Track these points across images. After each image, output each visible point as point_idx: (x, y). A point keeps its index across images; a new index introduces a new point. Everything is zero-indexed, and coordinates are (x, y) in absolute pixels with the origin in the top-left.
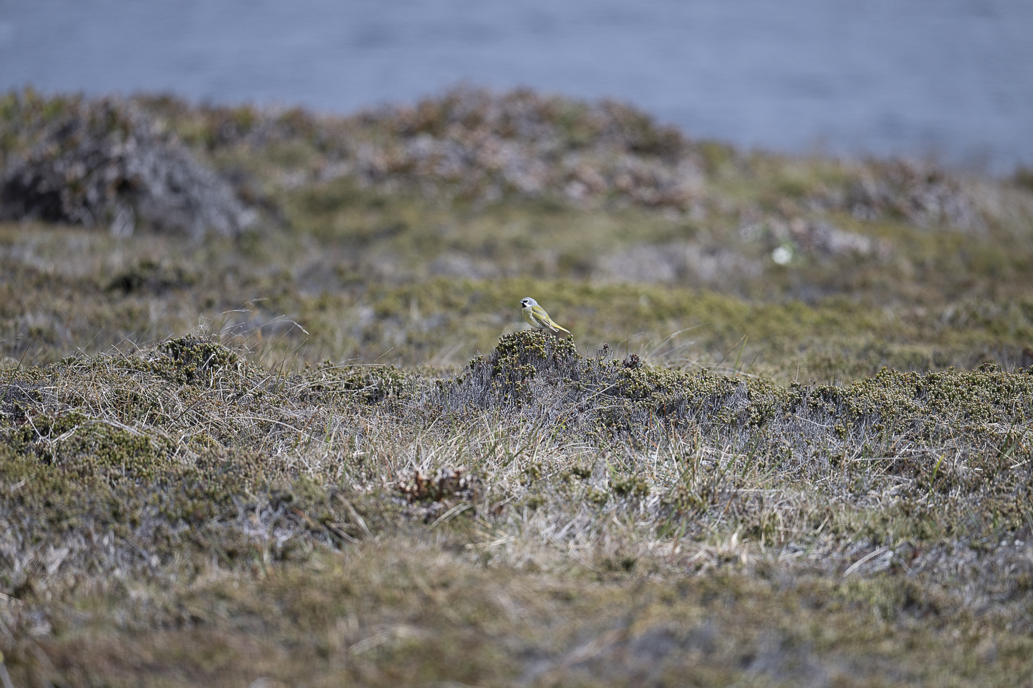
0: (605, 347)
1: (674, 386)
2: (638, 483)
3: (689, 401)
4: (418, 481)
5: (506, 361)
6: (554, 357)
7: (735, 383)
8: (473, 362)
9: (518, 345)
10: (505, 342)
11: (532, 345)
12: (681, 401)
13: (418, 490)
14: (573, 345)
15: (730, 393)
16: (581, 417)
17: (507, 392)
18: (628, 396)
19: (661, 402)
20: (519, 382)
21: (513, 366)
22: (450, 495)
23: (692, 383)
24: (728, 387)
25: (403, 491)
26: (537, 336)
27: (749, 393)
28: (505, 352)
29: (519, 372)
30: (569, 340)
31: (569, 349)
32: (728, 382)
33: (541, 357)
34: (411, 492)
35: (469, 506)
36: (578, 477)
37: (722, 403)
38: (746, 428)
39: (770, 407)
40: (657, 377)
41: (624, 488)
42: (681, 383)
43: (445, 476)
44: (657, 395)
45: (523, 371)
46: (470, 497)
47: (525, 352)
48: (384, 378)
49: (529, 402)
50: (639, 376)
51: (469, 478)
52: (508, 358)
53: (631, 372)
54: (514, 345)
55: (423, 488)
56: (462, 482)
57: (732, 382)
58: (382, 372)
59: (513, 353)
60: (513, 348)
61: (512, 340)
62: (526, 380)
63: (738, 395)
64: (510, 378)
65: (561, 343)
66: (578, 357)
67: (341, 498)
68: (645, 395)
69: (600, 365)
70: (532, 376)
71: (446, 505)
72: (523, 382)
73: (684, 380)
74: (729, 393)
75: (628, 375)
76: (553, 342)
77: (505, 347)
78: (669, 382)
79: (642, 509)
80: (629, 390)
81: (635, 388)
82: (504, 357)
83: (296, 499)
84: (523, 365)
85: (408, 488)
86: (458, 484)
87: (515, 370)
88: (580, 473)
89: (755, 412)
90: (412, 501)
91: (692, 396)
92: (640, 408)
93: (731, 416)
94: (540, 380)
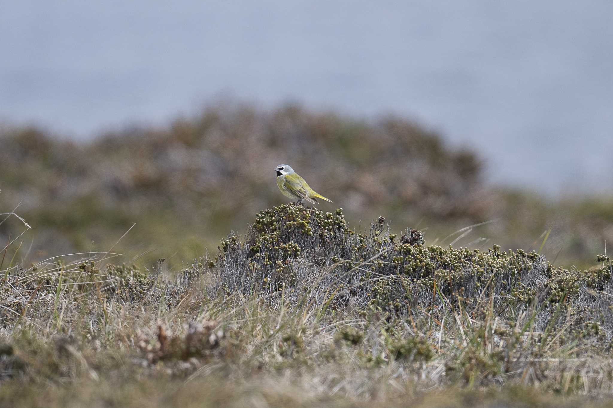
0: (381, 221)
1: (461, 262)
2: (419, 346)
3: (479, 278)
4: (161, 338)
5: (265, 239)
6: (321, 235)
7: (532, 258)
8: (226, 244)
9: (278, 221)
10: (263, 218)
11: (294, 220)
12: (470, 278)
13: (161, 349)
14: (343, 220)
15: (527, 269)
16: (353, 300)
17: (266, 275)
18: (408, 273)
19: (446, 280)
20: (280, 262)
21: (273, 245)
22: (199, 354)
23: (483, 259)
24: (524, 262)
25: (144, 351)
26: (300, 210)
27: (549, 270)
28: (264, 230)
29: (280, 251)
30: (339, 214)
31: (338, 224)
32: (524, 256)
33: (306, 234)
34: (154, 351)
35: (221, 365)
36: (349, 343)
37: (517, 280)
38: (546, 306)
39: (574, 283)
40: (441, 253)
41: (402, 351)
42: (469, 260)
43: (193, 331)
44: (440, 272)
45: (285, 250)
46: (221, 355)
47: (287, 229)
48: (124, 278)
49: (292, 284)
50: (421, 252)
51: (220, 334)
52: (267, 236)
53: (411, 248)
54: (273, 221)
55: (167, 347)
56: (212, 338)
57: (528, 257)
58: (121, 272)
59: (273, 231)
60: (272, 225)
61: (272, 216)
62: (288, 259)
63: (536, 272)
64: (269, 258)
65: (328, 218)
66: (348, 233)
67: (72, 349)
68: (428, 273)
69: (375, 241)
70: (296, 256)
71: (192, 364)
72: (284, 262)
73: (472, 256)
74: (525, 269)
75: (408, 252)
76: (320, 218)
77: (264, 224)
78: (455, 259)
79: (423, 376)
80: (409, 267)
81: (416, 266)
82: (262, 236)
83: (17, 352)
84: (285, 243)
85: (150, 347)
86: (208, 341)
87: (275, 249)
88: (351, 338)
89: (555, 289)
90: (154, 362)
91: (482, 272)
92: (422, 287)
93: (528, 294)
94: (304, 261)
